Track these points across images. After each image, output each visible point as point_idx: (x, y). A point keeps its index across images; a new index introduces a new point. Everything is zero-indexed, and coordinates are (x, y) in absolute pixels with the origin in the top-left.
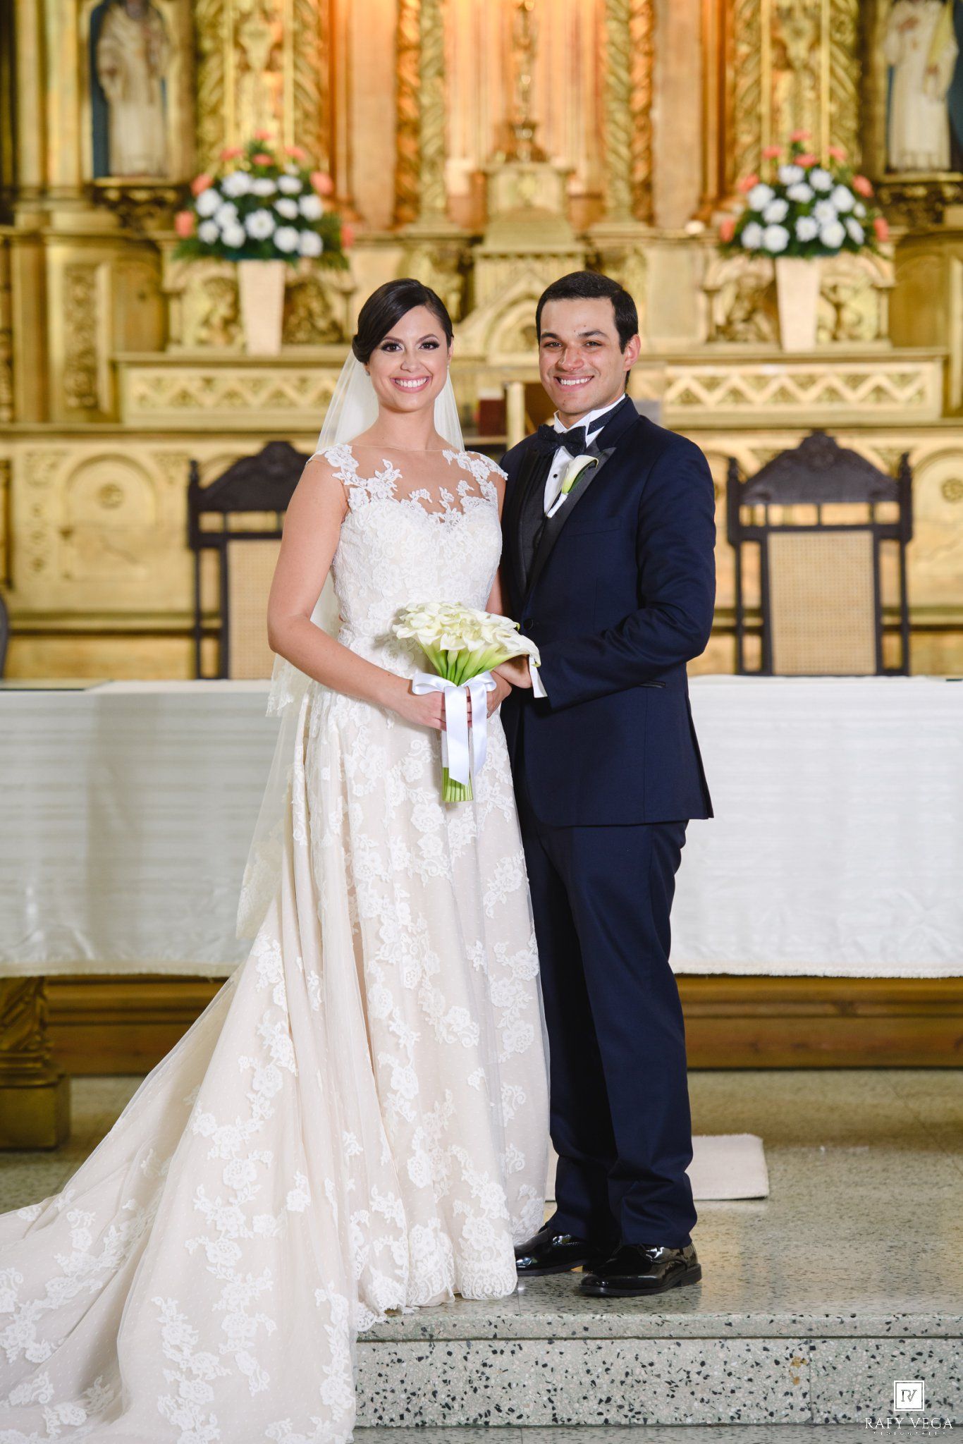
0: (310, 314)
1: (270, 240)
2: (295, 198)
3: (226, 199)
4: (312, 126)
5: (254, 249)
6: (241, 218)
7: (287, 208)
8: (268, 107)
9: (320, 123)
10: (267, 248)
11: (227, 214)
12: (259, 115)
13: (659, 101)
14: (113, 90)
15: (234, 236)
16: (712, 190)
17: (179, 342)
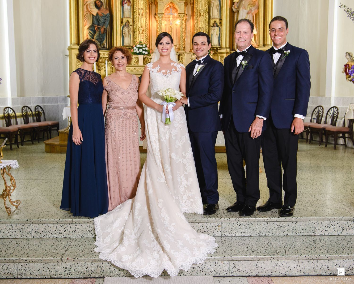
0: (147, 61)
1: (142, 52)
2: (145, 48)
3: (137, 48)
4: (147, 40)
5: (140, 53)
6: (138, 50)
7: (144, 49)
8: (142, 38)
9: (148, 40)
10: (141, 53)
11: (137, 50)
12: (141, 38)
13: (186, 38)
14: (124, 36)
15: (138, 52)
16: (192, 48)
17: (132, 64)
